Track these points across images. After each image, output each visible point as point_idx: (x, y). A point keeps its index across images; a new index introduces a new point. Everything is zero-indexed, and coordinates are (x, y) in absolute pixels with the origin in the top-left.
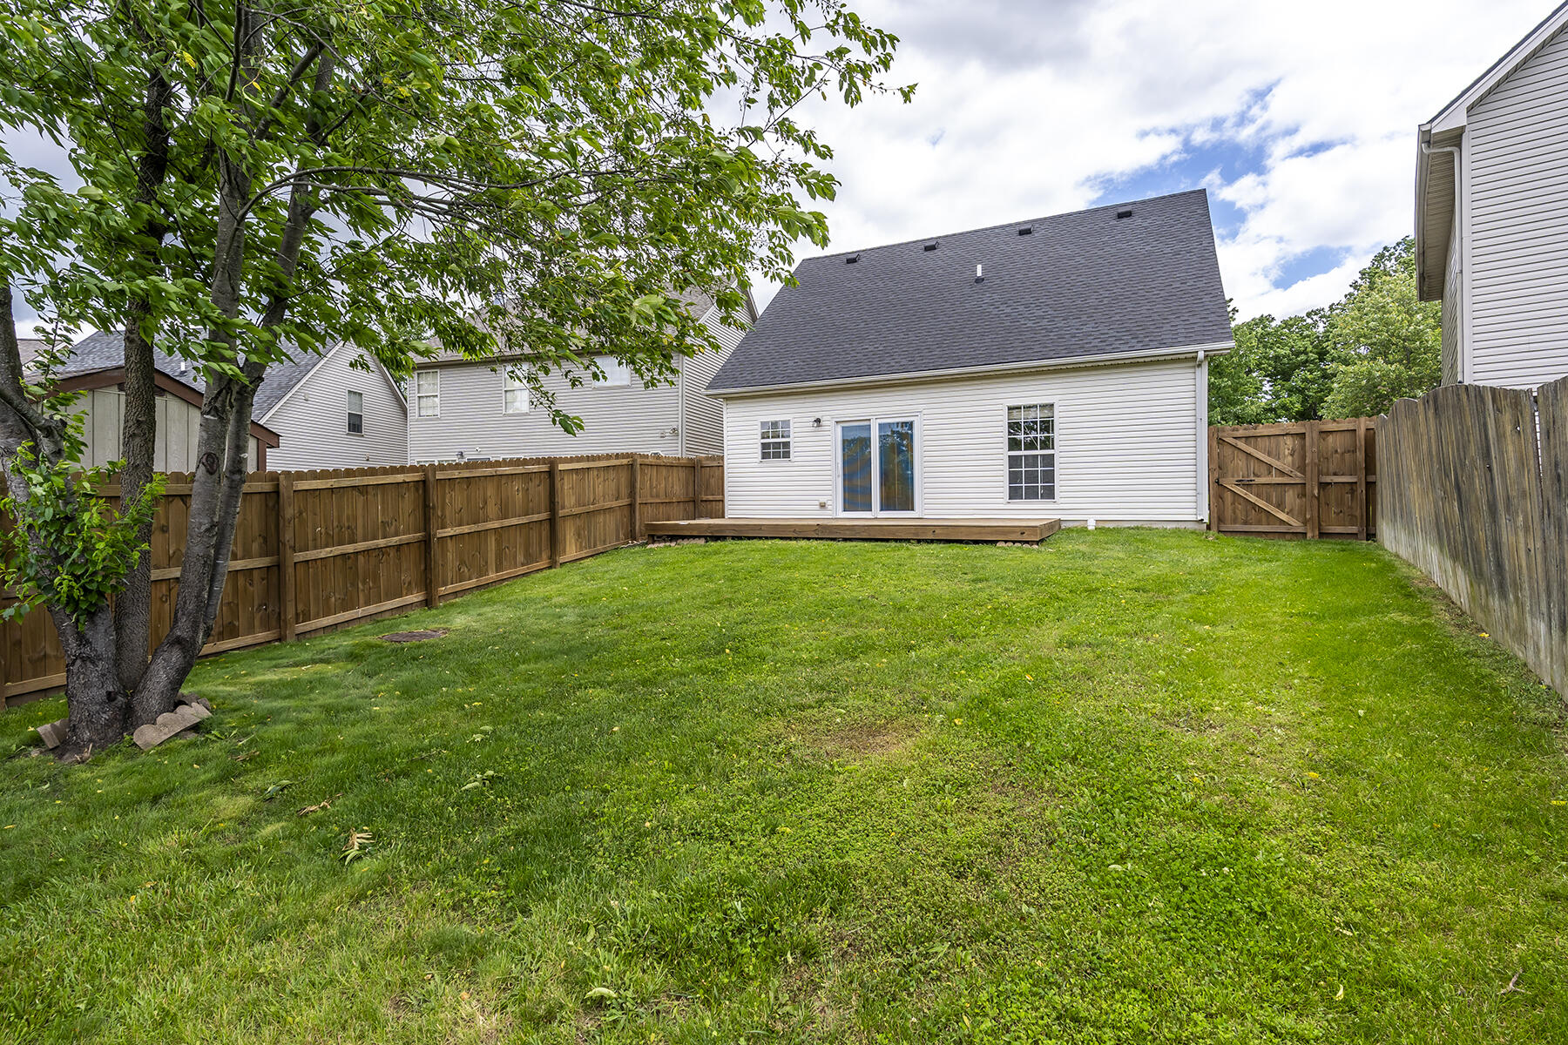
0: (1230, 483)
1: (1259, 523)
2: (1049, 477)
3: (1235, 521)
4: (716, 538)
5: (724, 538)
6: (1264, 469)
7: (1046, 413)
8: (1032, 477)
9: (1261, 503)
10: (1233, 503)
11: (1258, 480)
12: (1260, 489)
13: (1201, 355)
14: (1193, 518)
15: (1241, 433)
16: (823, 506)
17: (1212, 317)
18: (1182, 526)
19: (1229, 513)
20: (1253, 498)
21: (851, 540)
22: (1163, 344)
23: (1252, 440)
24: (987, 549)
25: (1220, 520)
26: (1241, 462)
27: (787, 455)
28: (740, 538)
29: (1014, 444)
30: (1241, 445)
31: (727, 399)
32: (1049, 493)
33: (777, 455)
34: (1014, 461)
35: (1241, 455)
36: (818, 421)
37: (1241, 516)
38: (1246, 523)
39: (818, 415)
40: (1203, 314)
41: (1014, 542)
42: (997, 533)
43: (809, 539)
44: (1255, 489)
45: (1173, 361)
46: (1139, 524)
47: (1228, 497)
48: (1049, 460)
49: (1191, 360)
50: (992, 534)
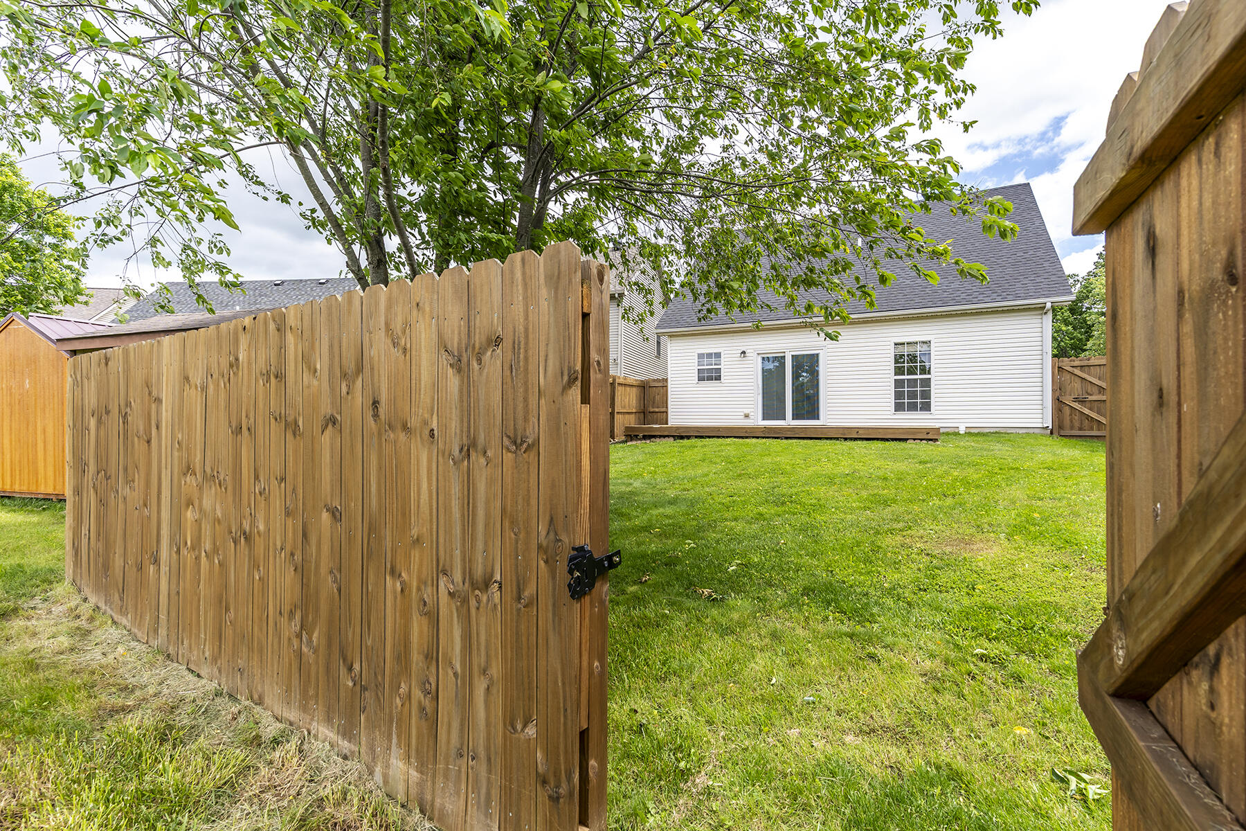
0: (1068, 400)
1: (1092, 429)
2: (926, 395)
3: (1072, 428)
4: (682, 438)
5: (688, 437)
6: (1095, 390)
7: (925, 347)
8: (912, 395)
9: (1094, 415)
10: (1071, 415)
11: (1091, 398)
12: (1092, 405)
13: (1049, 305)
14: (1040, 425)
15: (1077, 363)
16: (747, 416)
17: (1053, 278)
18: (1031, 431)
19: (1067, 422)
20: (1086, 411)
21: (791, 438)
22: (1018, 297)
23: (1086, 369)
24: (903, 444)
25: (1061, 427)
26: (1077, 385)
27: (718, 378)
28: (702, 437)
29: (899, 371)
30: (1077, 372)
31: (670, 336)
32: (926, 407)
33: (710, 379)
34: (898, 383)
35: (1077, 379)
36: (744, 352)
37: (1077, 424)
38: (1080, 429)
39: (743, 349)
40: (1046, 275)
41: (921, 440)
42: (908, 433)
43: (758, 438)
44: (1088, 405)
45: (1025, 310)
46: (997, 430)
47: (1067, 411)
48: (927, 383)
49: (1041, 309)
50: (904, 433)
